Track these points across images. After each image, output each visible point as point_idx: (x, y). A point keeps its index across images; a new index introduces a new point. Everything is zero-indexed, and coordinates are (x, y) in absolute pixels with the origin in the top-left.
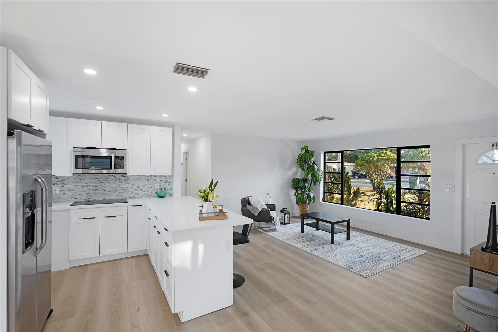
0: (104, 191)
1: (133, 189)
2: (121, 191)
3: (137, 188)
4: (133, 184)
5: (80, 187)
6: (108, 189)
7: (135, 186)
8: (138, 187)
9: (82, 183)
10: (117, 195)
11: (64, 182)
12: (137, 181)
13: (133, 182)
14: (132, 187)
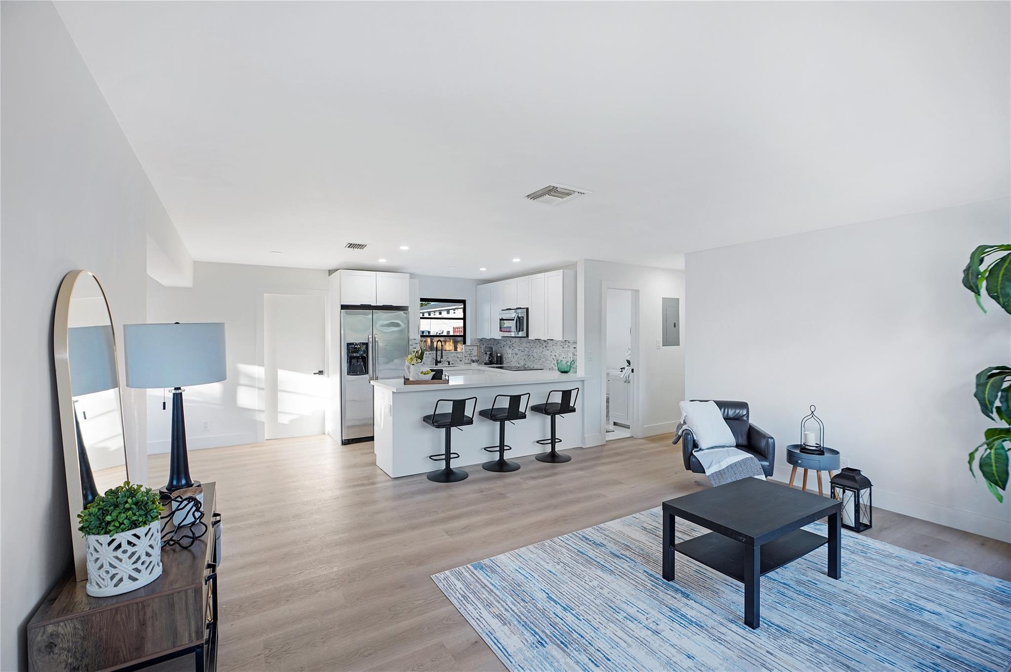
0: (533, 357)
1: (551, 359)
2: (544, 360)
3: (554, 357)
4: (551, 352)
5: (521, 351)
6: (535, 355)
9: (521, 347)
11: (514, 345)
12: (554, 347)
13: (551, 348)
14: (551, 355)
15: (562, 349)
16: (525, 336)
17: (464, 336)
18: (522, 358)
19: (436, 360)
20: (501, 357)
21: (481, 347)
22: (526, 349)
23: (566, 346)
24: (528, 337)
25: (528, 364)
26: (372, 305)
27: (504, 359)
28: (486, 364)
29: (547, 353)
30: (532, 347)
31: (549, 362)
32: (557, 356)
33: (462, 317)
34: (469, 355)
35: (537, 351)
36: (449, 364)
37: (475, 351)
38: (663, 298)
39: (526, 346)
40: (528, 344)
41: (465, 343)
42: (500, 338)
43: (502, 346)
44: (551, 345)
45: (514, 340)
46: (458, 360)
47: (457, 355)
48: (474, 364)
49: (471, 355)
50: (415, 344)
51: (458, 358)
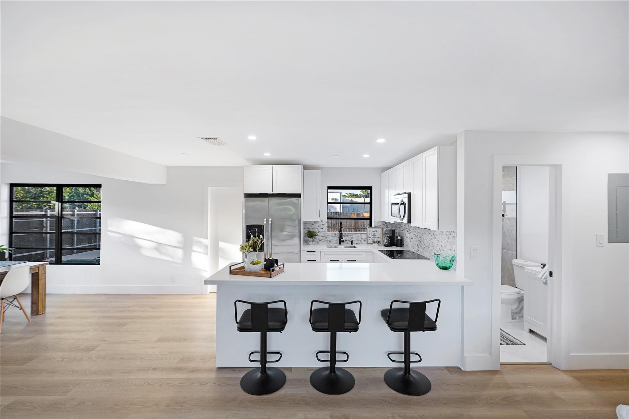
15: (447, 239)
16: (407, 223)
17: (370, 219)
18: (416, 243)
19: (340, 240)
21: (383, 230)
22: (418, 234)
24: (410, 223)
26: (268, 193)
27: (404, 242)
28: (386, 245)
29: (434, 241)
30: (423, 233)
32: (443, 246)
33: (369, 202)
34: (372, 237)
35: (427, 238)
36: (352, 244)
37: (379, 233)
41: (371, 225)
42: (394, 223)
43: (400, 231)
44: (438, 233)
46: (362, 240)
47: (362, 235)
48: (375, 245)
49: (375, 236)
50: (322, 225)
51: (362, 238)
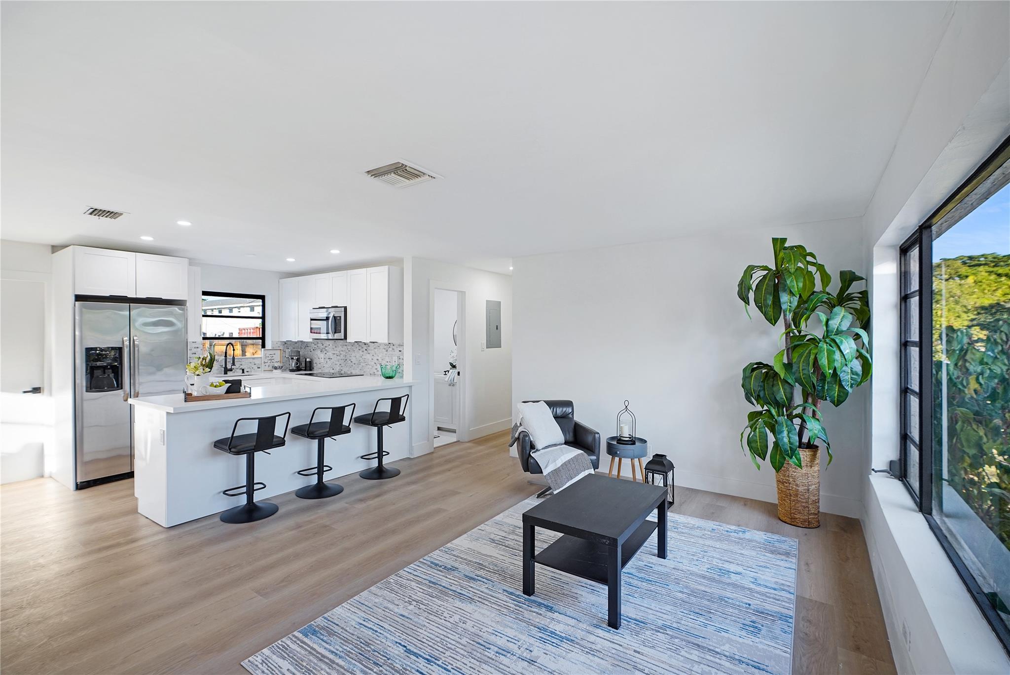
0: (351, 362)
1: (373, 363)
2: (364, 365)
3: (376, 362)
4: (373, 355)
5: (335, 355)
6: (353, 359)
7: (375, 358)
8: (378, 360)
9: (337, 351)
10: (360, 370)
11: (326, 349)
12: (376, 350)
13: (373, 352)
14: (372, 359)
15: (386, 352)
16: (343, 338)
17: (263, 339)
18: (337, 363)
19: (226, 368)
20: (310, 362)
21: (285, 352)
22: (342, 352)
23: (391, 349)
24: (346, 339)
25: (345, 370)
26: (128, 297)
27: (315, 365)
28: (292, 371)
29: (369, 357)
30: (349, 351)
31: (371, 367)
32: (380, 360)
33: (261, 316)
34: (269, 361)
35: (355, 356)
36: (243, 372)
37: (277, 356)
38: (487, 301)
39: (342, 349)
40: (345, 347)
41: (263, 346)
42: (311, 340)
43: (312, 350)
44: (373, 348)
45: (328, 342)
46: (255, 367)
47: (254, 361)
48: (277, 371)
49: (273, 361)
50: (195, 348)
51: (255, 364)
